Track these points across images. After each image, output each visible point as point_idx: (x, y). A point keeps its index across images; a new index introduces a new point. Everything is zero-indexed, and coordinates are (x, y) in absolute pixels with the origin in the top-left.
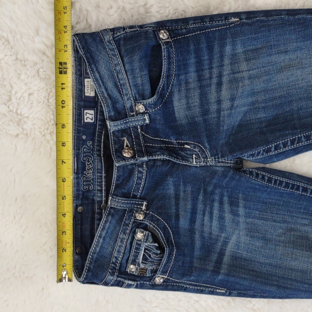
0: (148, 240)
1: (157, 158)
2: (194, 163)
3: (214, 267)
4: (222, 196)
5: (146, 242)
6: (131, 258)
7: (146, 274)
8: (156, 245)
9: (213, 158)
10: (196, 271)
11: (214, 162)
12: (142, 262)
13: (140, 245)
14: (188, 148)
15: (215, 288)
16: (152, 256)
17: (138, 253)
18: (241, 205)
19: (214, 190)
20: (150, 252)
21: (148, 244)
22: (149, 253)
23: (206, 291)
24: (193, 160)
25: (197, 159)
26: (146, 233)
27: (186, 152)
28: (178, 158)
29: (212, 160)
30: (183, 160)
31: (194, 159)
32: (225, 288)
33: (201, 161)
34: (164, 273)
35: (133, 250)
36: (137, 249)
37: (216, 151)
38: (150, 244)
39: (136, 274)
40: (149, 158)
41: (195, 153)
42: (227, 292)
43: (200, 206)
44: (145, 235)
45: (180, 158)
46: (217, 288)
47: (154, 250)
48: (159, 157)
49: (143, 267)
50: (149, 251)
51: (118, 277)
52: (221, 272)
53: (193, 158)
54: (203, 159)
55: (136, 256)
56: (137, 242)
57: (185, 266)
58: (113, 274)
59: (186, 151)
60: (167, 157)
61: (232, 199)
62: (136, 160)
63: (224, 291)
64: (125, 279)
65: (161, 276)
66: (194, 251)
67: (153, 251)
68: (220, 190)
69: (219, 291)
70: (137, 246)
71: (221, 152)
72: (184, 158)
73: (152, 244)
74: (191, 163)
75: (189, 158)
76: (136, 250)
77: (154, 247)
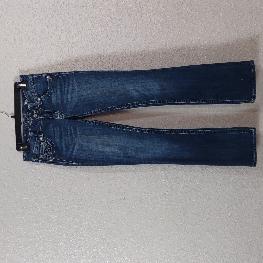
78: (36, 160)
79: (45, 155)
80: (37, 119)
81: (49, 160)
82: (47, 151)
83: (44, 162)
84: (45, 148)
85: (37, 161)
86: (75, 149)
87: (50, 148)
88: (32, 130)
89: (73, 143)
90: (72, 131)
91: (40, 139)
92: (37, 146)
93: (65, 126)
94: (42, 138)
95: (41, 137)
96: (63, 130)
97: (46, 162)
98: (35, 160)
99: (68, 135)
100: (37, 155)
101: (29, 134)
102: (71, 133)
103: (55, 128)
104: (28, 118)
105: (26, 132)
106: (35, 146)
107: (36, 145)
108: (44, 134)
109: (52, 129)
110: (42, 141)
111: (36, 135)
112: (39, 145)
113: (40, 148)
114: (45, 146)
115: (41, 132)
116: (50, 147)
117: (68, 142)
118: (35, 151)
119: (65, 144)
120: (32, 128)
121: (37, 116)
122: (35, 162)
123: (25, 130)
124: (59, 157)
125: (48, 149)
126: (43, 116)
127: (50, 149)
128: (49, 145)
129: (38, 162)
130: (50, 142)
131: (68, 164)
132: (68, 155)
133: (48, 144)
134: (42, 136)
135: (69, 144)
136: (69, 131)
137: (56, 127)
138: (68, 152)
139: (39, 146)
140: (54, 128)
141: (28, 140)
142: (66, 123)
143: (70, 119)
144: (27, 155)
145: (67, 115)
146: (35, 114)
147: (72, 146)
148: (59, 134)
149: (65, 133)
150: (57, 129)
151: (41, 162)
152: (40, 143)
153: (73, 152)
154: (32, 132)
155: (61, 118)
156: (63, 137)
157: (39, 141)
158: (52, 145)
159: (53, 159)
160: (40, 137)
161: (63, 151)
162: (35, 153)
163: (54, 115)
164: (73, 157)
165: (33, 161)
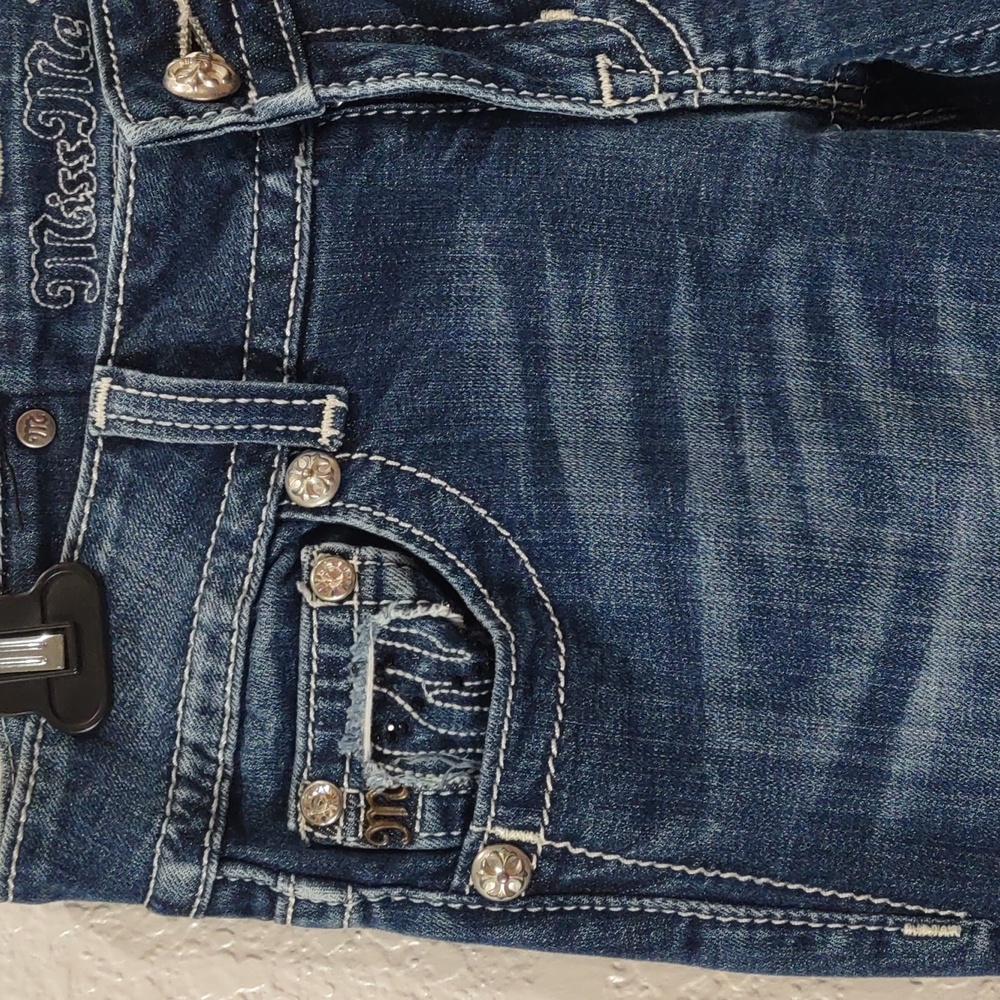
0: (387, 591)
1: (371, 88)
2: (608, 101)
3: (848, 745)
4: (815, 280)
5: (376, 610)
6: (307, 739)
7: (411, 830)
8: (440, 610)
9: (719, 57)
10: (724, 775)
11: (723, 80)
12: (377, 757)
13: (343, 637)
14: (563, 22)
15: (886, 910)
16: (429, 697)
17: (344, 696)
18: (947, 322)
19: (762, 250)
20: (413, 672)
21: (395, 615)
22: (409, 676)
23: (834, 939)
24: (599, 84)
25: (623, 72)
26: (363, 559)
27: (554, 43)
28: (503, 82)
29: (715, 71)
30: (536, 87)
31: (604, 76)
32: (957, 908)
33: (646, 81)
34: (521, 806)
35: (309, 683)
36: (333, 669)
37: (741, 18)
38: (400, 614)
39: (351, 842)
40: (322, 92)
41: (607, 40)
42: (974, 930)
43: (692, 385)
44: (362, 567)
45: (520, 77)
46: (902, 912)
47: (431, 648)
48: (387, 86)
49: (388, 783)
50: (408, 661)
51: (224, 859)
52: (895, 768)
53: (595, 72)
54: (656, 72)
55: (335, 722)
56: (324, 618)
57: (648, 748)
58: (187, 847)
59: (554, 33)
60: (429, 77)
61: (890, 297)
62: (250, 112)
63: (954, 931)
64: (274, 871)
65: (502, 833)
66: (698, 657)
67: (429, 659)
68: (800, 249)
69: (924, 931)
70: (326, 650)
71: (773, 22)
72: (540, 79)
73: (413, 614)
74: (586, 103)
75: (569, 72)
76: (329, 676)
77: (430, 627)
78: (235, 873)
79: (378, 778)
80: (225, 119)
81: (448, 866)
82: (419, 703)
83: (366, 915)
84: (385, 657)
85: (246, 889)
86: (934, 655)
87: (464, 657)
88: (138, 342)
89: (891, 535)
90: (857, 345)
91: (284, 494)
92: (239, 620)
93: (731, 246)
94: (326, 464)
95: (303, 462)
96: (682, 325)
97: (401, 919)
98: (210, 873)
99: (773, 403)
100: (236, 780)
101: (98, 415)
102: (827, 367)
103: (553, 283)
104: (72, 137)
105: (39, 374)
106: (204, 614)
107: (225, 593)
108: (350, 399)
109: (494, 317)
110: (319, 534)
111: (217, 410)
112: (269, 596)
113: (285, 652)
114: (381, 620)
115: (311, 372)
116: (469, 634)
117: (804, 536)
118: (207, 711)
119: (749, 566)
120: (139, 301)
121: (221, 72)
122: (211, 910)
123: (29, 343)
124: (649, 813)
125: (442, 671)
126: (327, 67)
127: (484, 669)
128: (457, 605)
129: (270, 914)
130: (474, 538)
131: (805, 941)
132: (796, 769)
133: (430, 585)
134: (327, 430)
135: (811, 568)
136: (790, 336)
137: (573, 270)
138: (807, 709)
139: (266, 613)
140: (522, 278)
141: (75, 527)
142: (753, 186)
143: (810, 114)
144: (71, 787)
145: (759, 42)
146: (194, 47)
147: (883, 597)
148: (614, 392)
149: (728, 371)
150: (574, 305)
151: (316, 914)
152: (284, 562)
153: (895, 718)
154: (146, 362)
155: (660, 101)
156: (701, 445)
157: (279, 523)
158: (508, 589)
159: (527, 849)
160: (291, 456)
161: (699, 692)
162: (197, 749)
163: (517, 47)
164: (893, 806)
165: (169, 907)
